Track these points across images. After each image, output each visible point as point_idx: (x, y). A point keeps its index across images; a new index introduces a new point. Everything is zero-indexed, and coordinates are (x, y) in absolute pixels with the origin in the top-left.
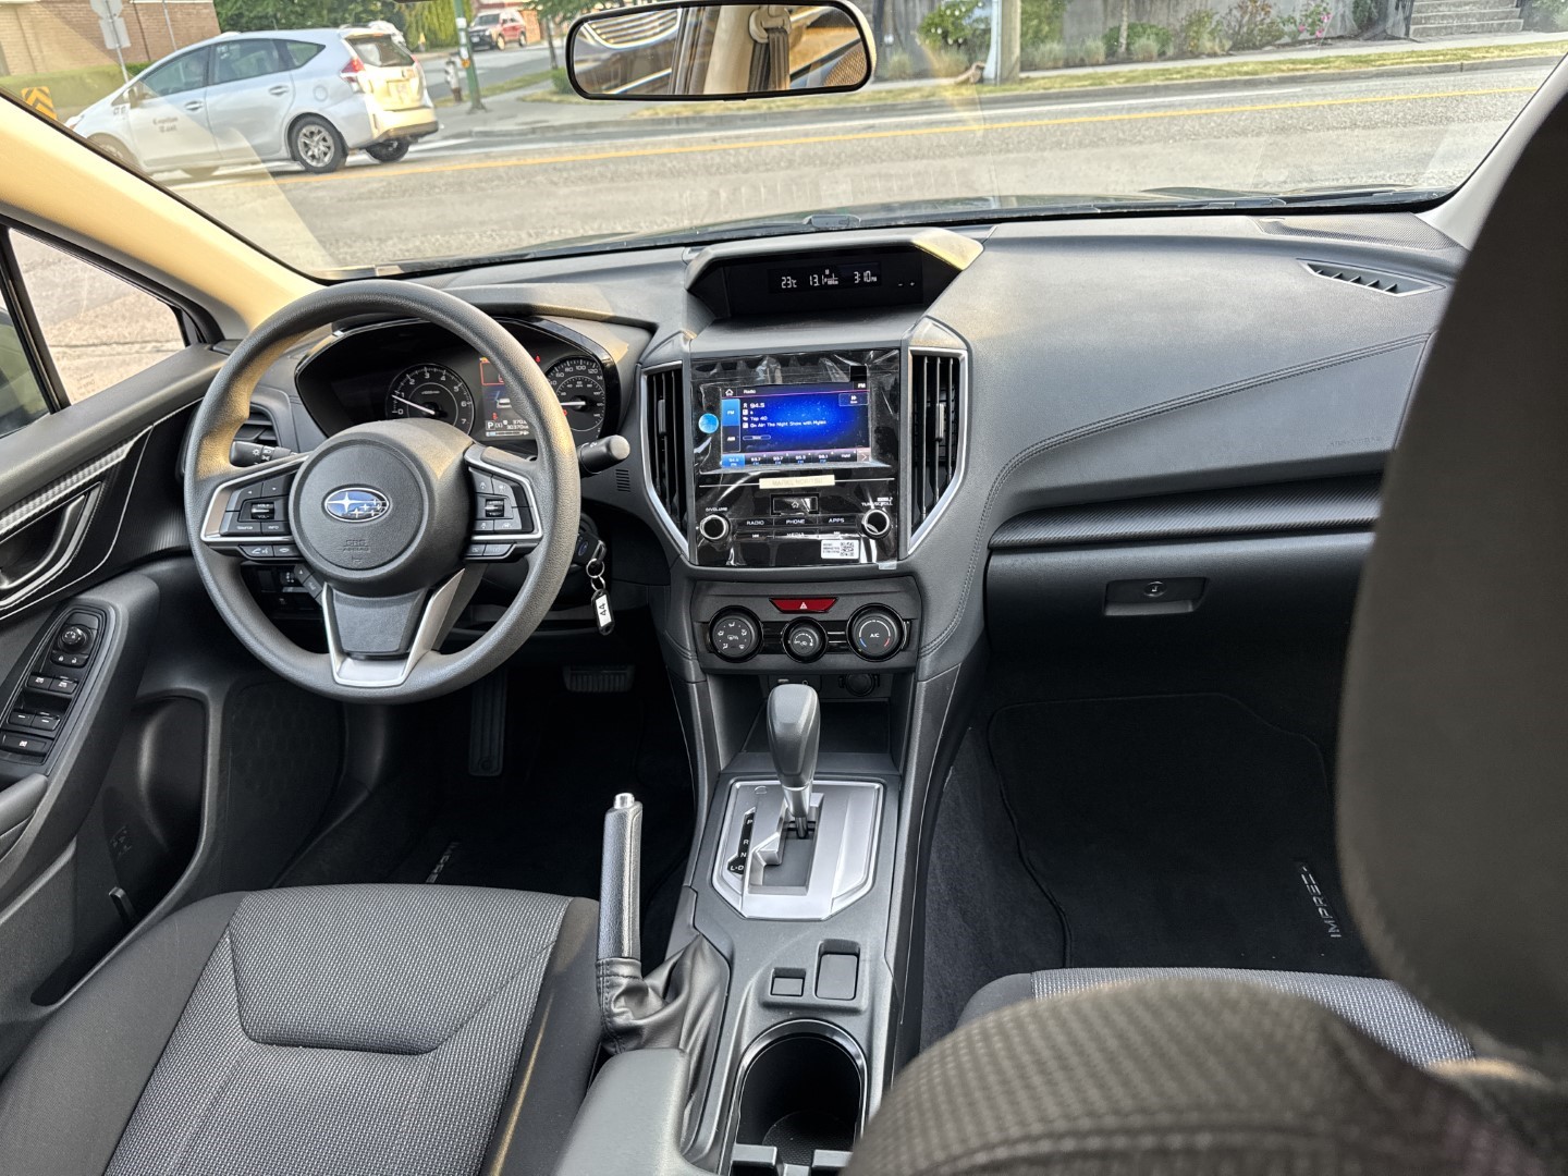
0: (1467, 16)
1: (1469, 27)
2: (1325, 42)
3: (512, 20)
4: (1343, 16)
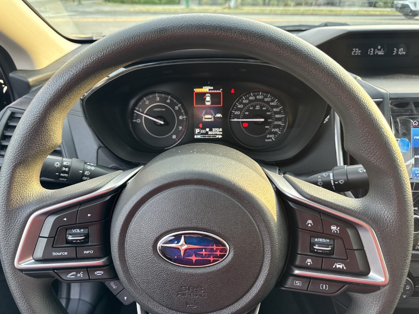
2: (319, 5)
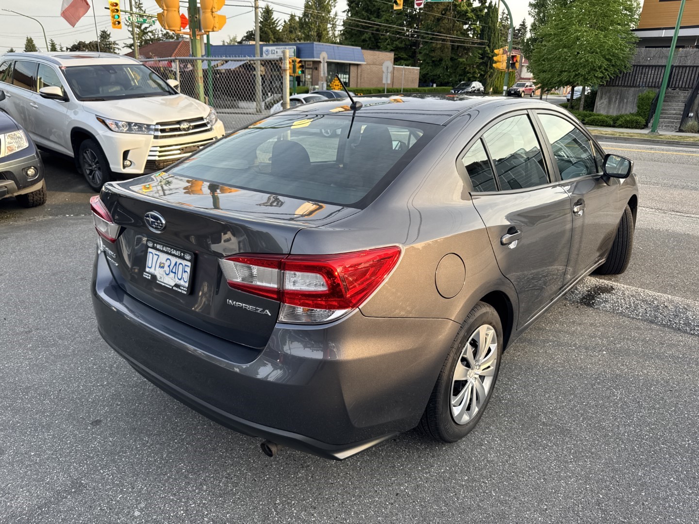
3: (530, 86)
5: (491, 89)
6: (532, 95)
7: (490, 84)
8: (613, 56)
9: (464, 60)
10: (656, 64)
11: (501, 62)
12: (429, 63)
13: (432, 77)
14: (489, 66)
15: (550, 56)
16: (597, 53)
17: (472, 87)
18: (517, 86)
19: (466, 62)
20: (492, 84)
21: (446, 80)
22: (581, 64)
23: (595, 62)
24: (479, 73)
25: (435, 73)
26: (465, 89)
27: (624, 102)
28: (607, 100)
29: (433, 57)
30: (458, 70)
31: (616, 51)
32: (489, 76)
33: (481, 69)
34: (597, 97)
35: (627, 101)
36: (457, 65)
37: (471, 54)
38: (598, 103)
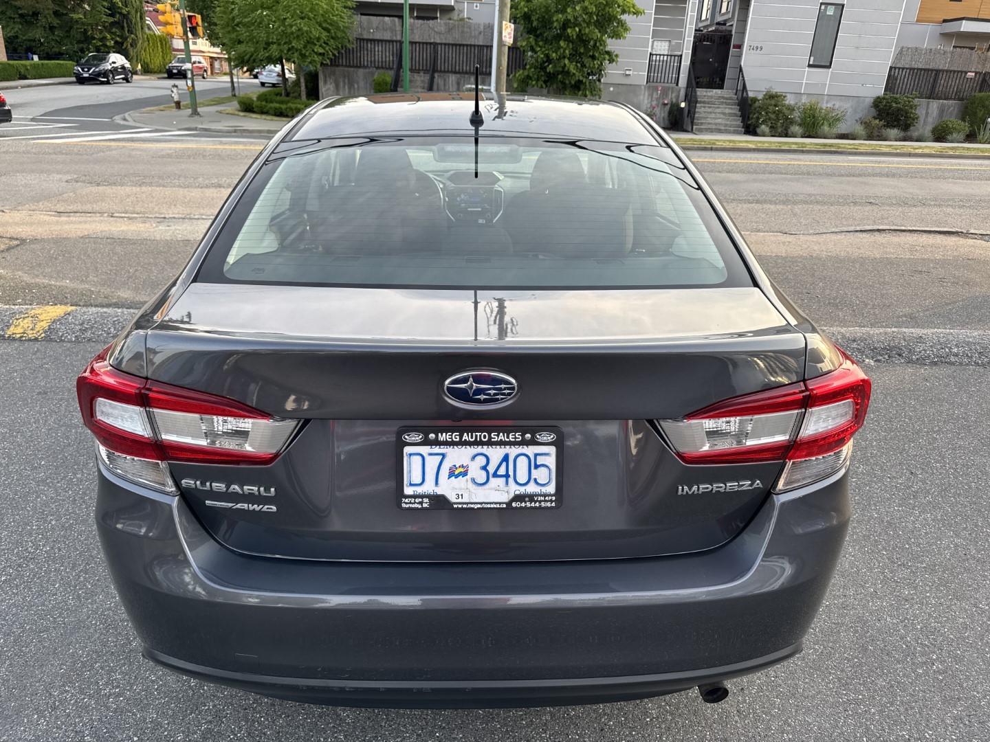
0: (719, 124)
1: (720, 130)
3: (199, 63)
4: (663, 118)
5: (139, 67)
6: (205, 76)
7: (135, 57)
8: (331, 24)
9: (81, 16)
10: (381, 38)
11: (172, 24)
12: (14, 18)
13: (28, 43)
14: (126, 29)
15: (246, 20)
16: (309, 19)
17: (110, 61)
18: (178, 62)
19: (84, 20)
20: (139, 58)
21: (56, 50)
22: (292, 33)
23: (311, 32)
24: (112, 39)
25: (30, 35)
26: (99, 65)
27: (354, 89)
28: (333, 85)
29: (19, 8)
30: (73, 32)
31: (335, 18)
32: (131, 45)
33: (114, 33)
34: (320, 81)
35: (358, 87)
36: (69, 24)
37: (86, 6)
38: (324, 90)
